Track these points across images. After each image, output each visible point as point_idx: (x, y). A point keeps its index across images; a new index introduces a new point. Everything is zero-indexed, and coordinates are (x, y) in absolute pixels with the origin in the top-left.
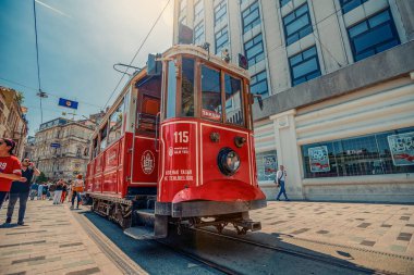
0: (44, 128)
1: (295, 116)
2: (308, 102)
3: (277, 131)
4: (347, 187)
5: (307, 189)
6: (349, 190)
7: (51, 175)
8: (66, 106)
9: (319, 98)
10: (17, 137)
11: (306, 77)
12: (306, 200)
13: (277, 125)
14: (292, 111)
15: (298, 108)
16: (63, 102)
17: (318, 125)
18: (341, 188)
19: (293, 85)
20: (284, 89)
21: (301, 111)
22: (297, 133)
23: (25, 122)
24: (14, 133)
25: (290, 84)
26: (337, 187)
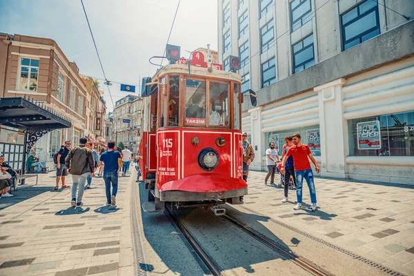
0: (119, 105)
1: (344, 86)
2: (360, 69)
3: (321, 104)
4: (399, 168)
5: (351, 167)
6: (400, 172)
7: (128, 144)
8: (126, 90)
9: (373, 64)
10: (99, 116)
11: (360, 38)
12: (349, 179)
13: (321, 98)
14: (339, 81)
15: (347, 78)
16: (124, 88)
17: (371, 96)
18: (391, 168)
19: (343, 49)
20: (332, 55)
21: (351, 80)
22: (344, 107)
23: (103, 102)
24: (97, 113)
25: (339, 48)
26: (386, 167)
